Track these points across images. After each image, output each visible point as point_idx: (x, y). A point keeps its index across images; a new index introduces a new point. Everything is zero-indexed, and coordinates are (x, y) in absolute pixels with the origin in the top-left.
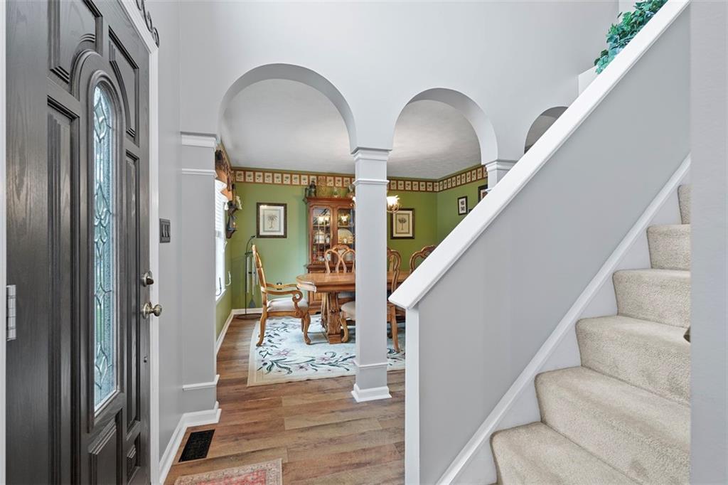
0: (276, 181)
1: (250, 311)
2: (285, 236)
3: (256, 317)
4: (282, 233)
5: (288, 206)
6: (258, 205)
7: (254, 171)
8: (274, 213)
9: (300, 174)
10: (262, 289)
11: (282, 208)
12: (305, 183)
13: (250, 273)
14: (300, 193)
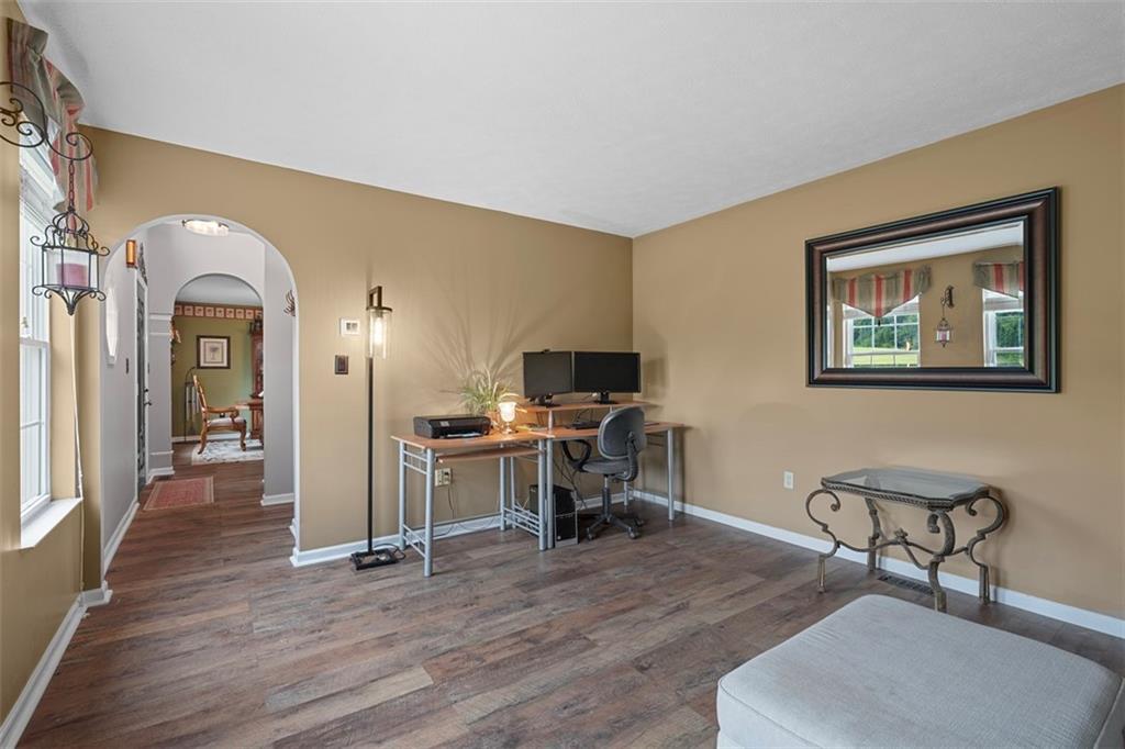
0: (218, 315)
1: (189, 439)
2: (228, 367)
3: (194, 443)
4: (225, 364)
5: (232, 340)
6: (198, 338)
7: (194, 305)
8: (216, 345)
9: (245, 308)
10: (203, 409)
11: (225, 341)
12: (250, 317)
13: (190, 402)
14: (245, 327)
